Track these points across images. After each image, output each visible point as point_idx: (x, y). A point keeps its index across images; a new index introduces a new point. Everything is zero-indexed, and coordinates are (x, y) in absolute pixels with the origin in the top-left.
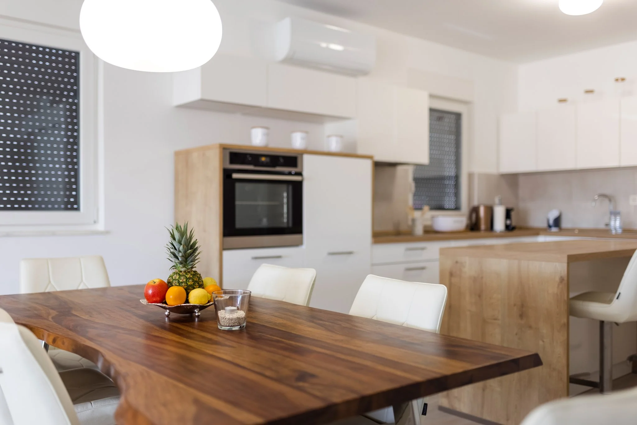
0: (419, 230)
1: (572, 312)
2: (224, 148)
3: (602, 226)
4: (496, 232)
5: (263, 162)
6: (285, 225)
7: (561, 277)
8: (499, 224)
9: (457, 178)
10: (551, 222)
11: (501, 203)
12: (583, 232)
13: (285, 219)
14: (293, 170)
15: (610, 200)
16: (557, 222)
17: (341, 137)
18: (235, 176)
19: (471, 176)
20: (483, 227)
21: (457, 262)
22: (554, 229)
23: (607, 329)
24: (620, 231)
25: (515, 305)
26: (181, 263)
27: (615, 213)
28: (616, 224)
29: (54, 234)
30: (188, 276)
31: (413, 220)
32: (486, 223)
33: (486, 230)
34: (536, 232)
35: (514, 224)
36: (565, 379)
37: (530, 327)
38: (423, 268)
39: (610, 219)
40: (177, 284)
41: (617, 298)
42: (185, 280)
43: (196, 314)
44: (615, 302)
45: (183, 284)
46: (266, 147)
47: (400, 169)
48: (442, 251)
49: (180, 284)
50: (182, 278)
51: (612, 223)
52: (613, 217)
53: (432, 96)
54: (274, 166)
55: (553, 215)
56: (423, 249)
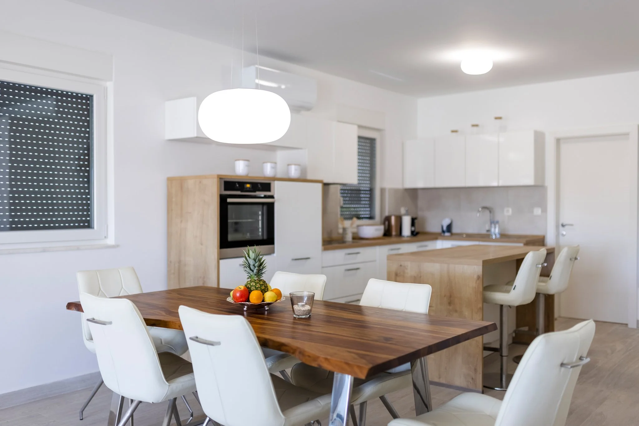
0: (349, 237)
1: (485, 300)
2: (220, 178)
3: (484, 232)
4: (404, 237)
5: (247, 188)
6: (260, 238)
7: (478, 276)
8: (407, 230)
9: (371, 191)
10: (445, 228)
11: (407, 214)
12: (470, 237)
13: (260, 233)
14: (268, 193)
15: (490, 212)
16: (449, 228)
17: (299, 165)
18: (229, 200)
19: (382, 190)
20: (394, 233)
21: (401, 266)
22: (447, 234)
23: (505, 310)
24: (498, 236)
25: (445, 296)
26: (256, 275)
27: (493, 222)
28: (496, 231)
29: (78, 249)
30: (261, 283)
31: (344, 229)
32: (396, 231)
33: (396, 236)
34: (434, 237)
35: (417, 230)
36: (481, 346)
37: (456, 311)
38: (358, 269)
39: (491, 227)
40: (255, 289)
41: (514, 289)
42: (259, 286)
43: (266, 309)
44: (513, 292)
45: (259, 289)
46: (247, 176)
47: (332, 187)
48: (389, 257)
49: (257, 289)
50: (258, 284)
51: (493, 230)
52: (493, 225)
53: (360, 127)
54: (255, 191)
55: (446, 222)
56: (358, 253)
